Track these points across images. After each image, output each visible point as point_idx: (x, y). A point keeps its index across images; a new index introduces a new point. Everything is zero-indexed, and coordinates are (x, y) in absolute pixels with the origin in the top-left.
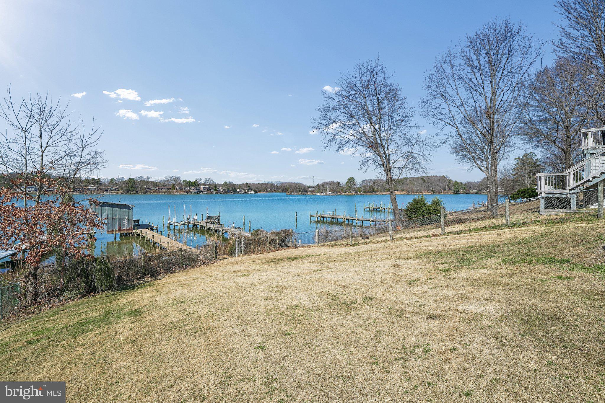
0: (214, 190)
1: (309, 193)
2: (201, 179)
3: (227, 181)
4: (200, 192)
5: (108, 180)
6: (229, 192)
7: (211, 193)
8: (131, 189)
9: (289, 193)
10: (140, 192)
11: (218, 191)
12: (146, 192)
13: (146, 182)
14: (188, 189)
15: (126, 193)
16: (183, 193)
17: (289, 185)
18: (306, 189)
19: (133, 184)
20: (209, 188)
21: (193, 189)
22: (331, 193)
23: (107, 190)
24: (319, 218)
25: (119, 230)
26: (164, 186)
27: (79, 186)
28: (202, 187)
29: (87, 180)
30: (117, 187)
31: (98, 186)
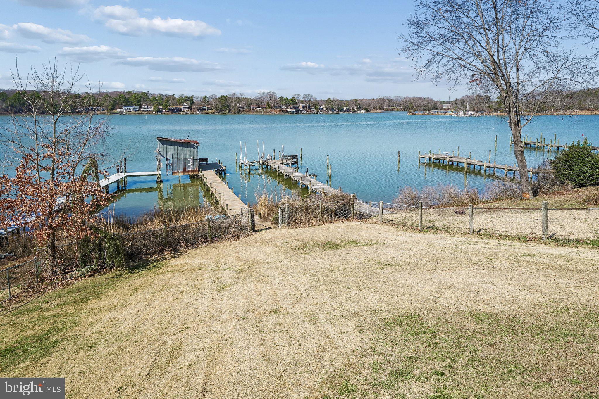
0: (315, 109)
1: (440, 112)
2: (299, 95)
3: (332, 98)
4: (298, 111)
5: (201, 98)
6: (333, 111)
7: (312, 113)
8: (223, 108)
9: (411, 112)
10: (233, 111)
11: (319, 111)
12: (239, 112)
13: (239, 99)
14: (284, 108)
15: (219, 113)
16: (279, 113)
17: (413, 101)
18: (438, 105)
19: (225, 102)
20: (309, 107)
21: (291, 108)
22: (472, 112)
23: (199, 110)
24: (432, 160)
25: (185, 171)
26: (258, 104)
27: (173, 105)
28: (301, 105)
29: (181, 98)
30: (209, 106)
31: (191, 105)
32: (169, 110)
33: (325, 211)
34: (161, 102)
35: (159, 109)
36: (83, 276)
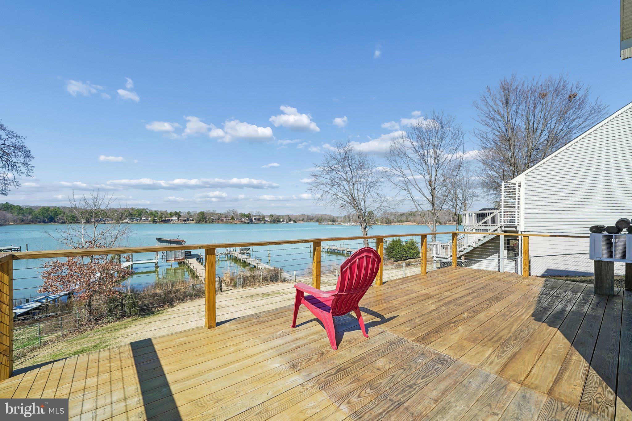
0: (263, 220)
1: (337, 223)
2: (252, 212)
3: (273, 214)
4: (252, 222)
5: (186, 213)
6: (274, 222)
7: (261, 223)
8: (202, 219)
9: (320, 223)
10: (208, 222)
11: (265, 222)
12: (212, 222)
13: (213, 214)
14: (243, 219)
15: (198, 223)
16: (239, 223)
17: (322, 216)
18: (336, 219)
19: (203, 216)
20: (259, 219)
22: (354, 223)
23: (184, 221)
24: (329, 250)
25: (175, 259)
26: (225, 217)
27: (165, 217)
28: (254, 218)
29: (171, 213)
30: (192, 218)
31: (179, 217)
32: (162, 221)
33: (265, 278)
34: (156, 215)
35: (155, 220)
36: (110, 321)
